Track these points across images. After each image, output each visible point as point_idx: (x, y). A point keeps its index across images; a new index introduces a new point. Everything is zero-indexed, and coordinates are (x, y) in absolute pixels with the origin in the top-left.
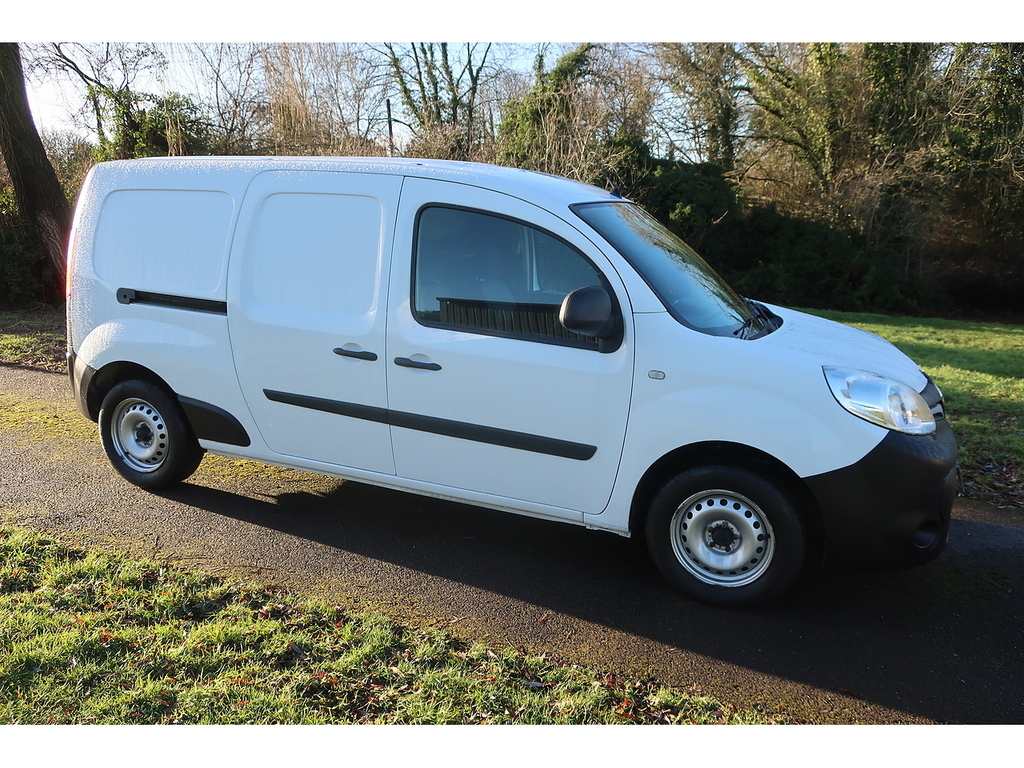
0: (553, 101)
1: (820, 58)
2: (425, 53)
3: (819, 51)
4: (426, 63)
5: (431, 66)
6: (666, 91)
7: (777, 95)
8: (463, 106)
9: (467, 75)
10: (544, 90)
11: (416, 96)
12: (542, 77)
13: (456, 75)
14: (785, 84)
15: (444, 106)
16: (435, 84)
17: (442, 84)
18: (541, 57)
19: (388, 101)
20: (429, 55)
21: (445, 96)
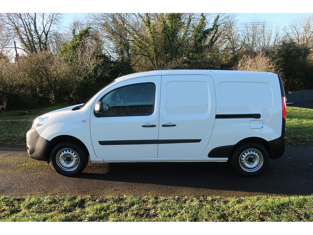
0: (80, 44)
1: (151, 33)
2: (27, 26)
3: (150, 30)
4: (28, 29)
5: (30, 30)
6: (107, 40)
7: (140, 42)
8: (43, 43)
9: (44, 34)
10: (76, 40)
11: (25, 40)
12: (75, 36)
13: (40, 34)
14: (142, 39)
15: (36, 43)
16: (32, 36)
17: (35, 37)
18: (74, 30)
19: (15, 41)
20: (29, 26)
21: (36, 40)
